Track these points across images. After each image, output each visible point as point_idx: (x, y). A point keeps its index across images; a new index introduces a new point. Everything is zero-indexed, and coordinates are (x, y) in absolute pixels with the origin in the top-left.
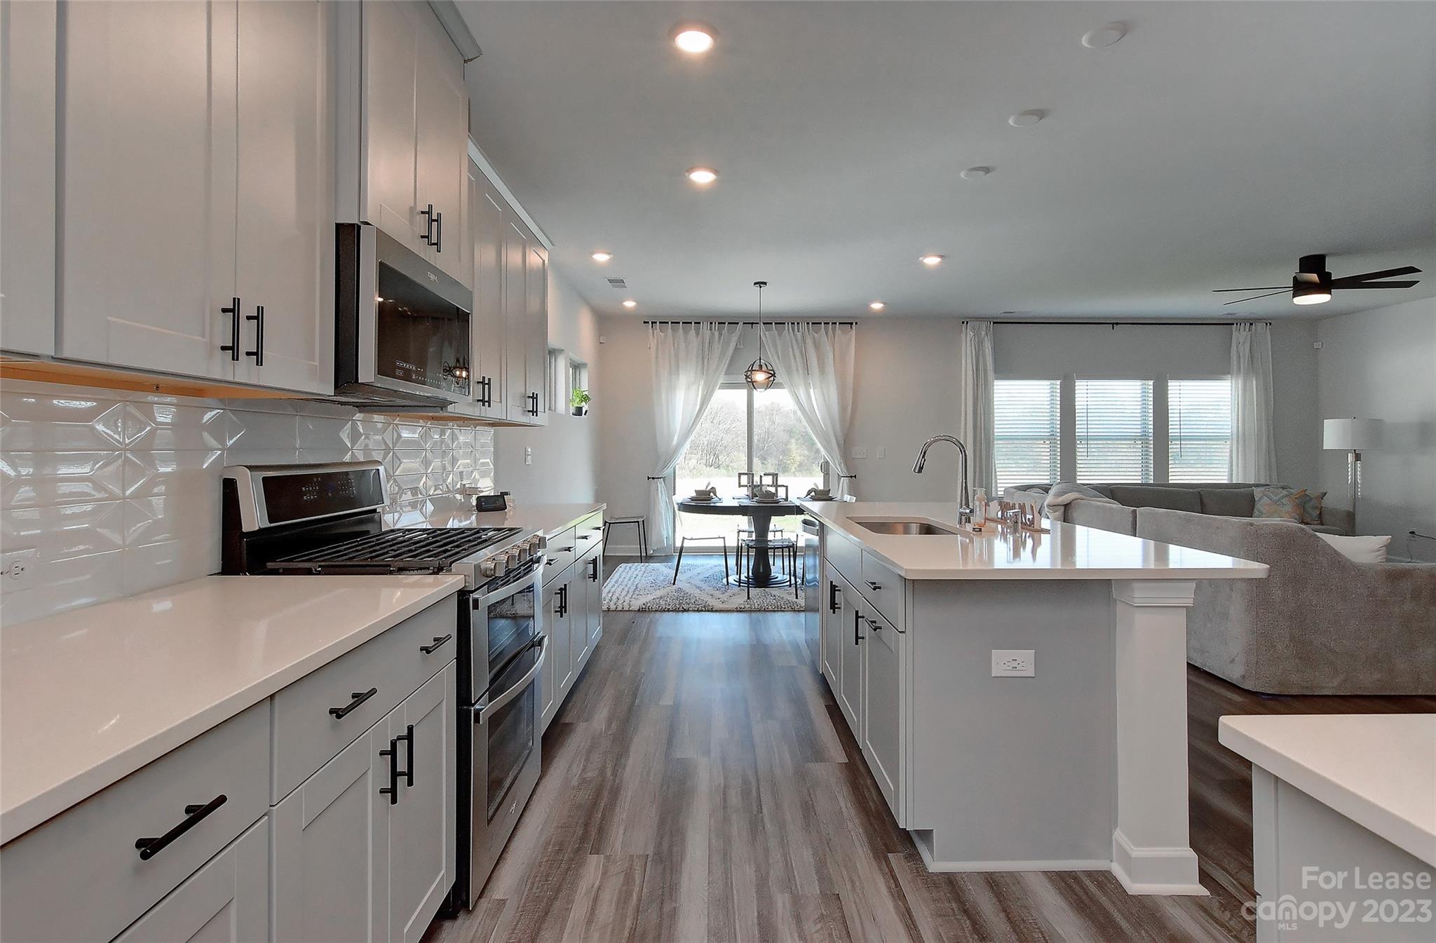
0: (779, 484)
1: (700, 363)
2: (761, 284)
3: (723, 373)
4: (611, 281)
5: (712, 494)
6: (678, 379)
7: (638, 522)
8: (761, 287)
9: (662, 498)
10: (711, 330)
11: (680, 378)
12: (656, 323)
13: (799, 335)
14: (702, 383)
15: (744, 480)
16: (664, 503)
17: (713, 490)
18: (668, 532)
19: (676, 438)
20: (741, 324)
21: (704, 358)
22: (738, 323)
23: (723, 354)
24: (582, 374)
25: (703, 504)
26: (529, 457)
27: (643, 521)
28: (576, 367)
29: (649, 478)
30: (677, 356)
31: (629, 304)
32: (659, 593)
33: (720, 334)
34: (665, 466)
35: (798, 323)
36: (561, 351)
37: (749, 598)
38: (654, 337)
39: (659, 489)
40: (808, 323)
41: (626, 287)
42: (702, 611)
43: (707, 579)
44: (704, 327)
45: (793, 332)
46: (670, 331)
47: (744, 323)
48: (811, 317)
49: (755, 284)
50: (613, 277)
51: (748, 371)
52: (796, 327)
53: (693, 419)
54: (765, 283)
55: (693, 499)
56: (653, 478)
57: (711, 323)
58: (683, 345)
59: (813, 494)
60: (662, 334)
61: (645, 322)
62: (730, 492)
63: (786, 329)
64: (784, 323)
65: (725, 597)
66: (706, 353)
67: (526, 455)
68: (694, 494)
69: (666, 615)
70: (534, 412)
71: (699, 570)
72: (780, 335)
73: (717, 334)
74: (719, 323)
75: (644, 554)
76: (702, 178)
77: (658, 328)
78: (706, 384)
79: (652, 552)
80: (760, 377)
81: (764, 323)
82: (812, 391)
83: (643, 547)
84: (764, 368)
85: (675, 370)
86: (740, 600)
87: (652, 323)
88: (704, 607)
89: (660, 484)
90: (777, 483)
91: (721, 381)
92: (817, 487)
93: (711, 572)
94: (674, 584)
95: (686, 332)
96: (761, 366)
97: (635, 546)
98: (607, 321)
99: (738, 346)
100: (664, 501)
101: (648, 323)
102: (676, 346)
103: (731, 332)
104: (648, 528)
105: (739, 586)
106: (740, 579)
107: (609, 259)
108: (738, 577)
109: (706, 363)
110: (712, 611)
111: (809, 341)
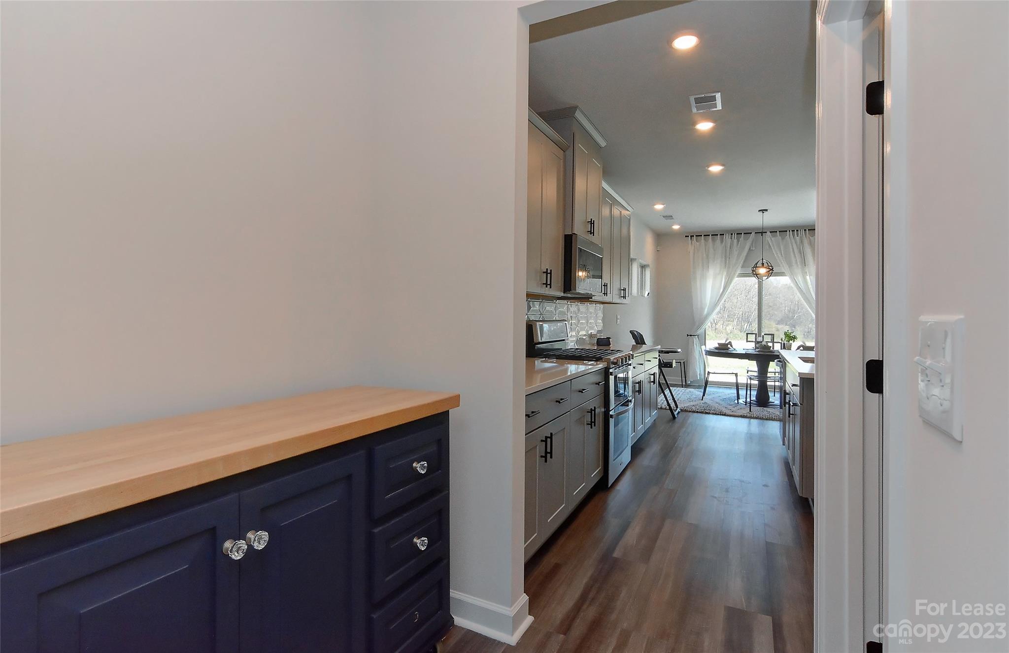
0: (775, 341)
1: (724, 259)
2: (763, 211)
3: (740, 267)
4: (664, 217)
5: (729, 346)
6: (708, 271)
7: (680, 362)
8: (763, 213)
9: (696, 348)
10: (731, 238)
11: (710, 270)
12: (693, 236)
13: (798, 238)
14: (725, 273)
15: (752, 338)
16: (698, 352)
17: (730, 343)
18: (700, 371)
19: (706, 310)
20: (753, 234)
21: (726, 258)
22: (751, 233)
23: (739, 255)
24: (646, 271)
25: (723, 351)
26: (619, 320)
27: (684, 362)
28: (643, 267)
29: (688, 335)
30: (707, 256)
31: (676, 227)
32: (692, 403)
33: (738, 241)
34: (699, 327)
35: (797, 231)
36: (635, 259)
37: (750, 411)
38: (691, 246)
39: (695, 342)
40: (805, 230)
41: (673, 219)
42: (719, 414)
43: (724, 400)
44: (727, 237)
45: (794, 237)
46: (703, 241)
47: (756, 233)
48: (808, 226)
49: (759, 211)
50: (665, 214)
51: (754, 267)
52: (796, 233)
53: (718, 297)
54: (767, 210)
55: (716, 348)
56: (691, 335)
57: (732, 234)
58: (711, 250)
59: (802, 348)
60: (698, 243)
61: (686, 236)
62: (741, 345)
63: (788, 236)
64: (787, 231)
65: (734, 409)
66: (728, 254)
67: (617, 319)
68: (717, 346)
69: (695, 414)
70: (624, 297)
71: (720, 395)
72: (783, 239)
73: (735, 241)
74: (737, 234)
75: (684, 384)
76: (716, 169)
77: (695, 239)
78: (727, 273)
79: (689, 383)
80: (762, 271)
81: (770, 232)
82: (808, 277)
83: (684, 379)
84: (765, 265)
85: (706, 266)
86: (746, 411)
87: (691, 236)
88: (720, 413)
89: (696, 340)
90: (773, 340)
91: (739, 272)
92: (804, 344)
93: (728, 396)
94: (702, 400)
95: (713, 240)
96: (763, 264)
97: (679, 378)
98: (661, 237)
99: (751, 249)
100: (698, 350)
101: (688, 236)
102: (707, 250)
103: (746, 239)
104: (687, 366)
105: (746, 405)
106: (746, 401)
107: (663, 208)
108: (745, 399)
109: (727, 261)
110: (725, 415)
111: (806, 241)
